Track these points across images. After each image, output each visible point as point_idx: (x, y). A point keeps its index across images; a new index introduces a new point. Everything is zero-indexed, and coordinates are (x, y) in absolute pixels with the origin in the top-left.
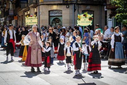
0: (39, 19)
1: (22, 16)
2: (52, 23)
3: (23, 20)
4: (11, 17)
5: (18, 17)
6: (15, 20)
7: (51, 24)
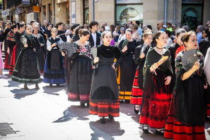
0: (94, 10)
1: (49, 5)
2: (121, 18)
3: (53, 13)
4: (24, 8)
5: (40, 8)
6: (35, 13)
7: (118, 20)
